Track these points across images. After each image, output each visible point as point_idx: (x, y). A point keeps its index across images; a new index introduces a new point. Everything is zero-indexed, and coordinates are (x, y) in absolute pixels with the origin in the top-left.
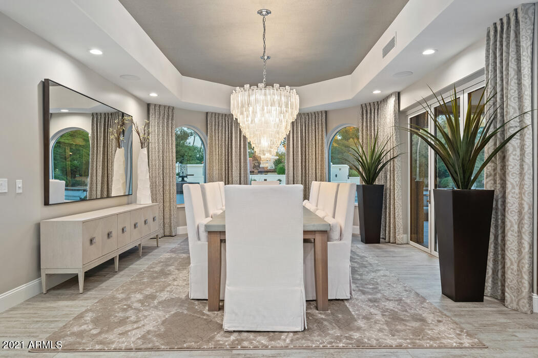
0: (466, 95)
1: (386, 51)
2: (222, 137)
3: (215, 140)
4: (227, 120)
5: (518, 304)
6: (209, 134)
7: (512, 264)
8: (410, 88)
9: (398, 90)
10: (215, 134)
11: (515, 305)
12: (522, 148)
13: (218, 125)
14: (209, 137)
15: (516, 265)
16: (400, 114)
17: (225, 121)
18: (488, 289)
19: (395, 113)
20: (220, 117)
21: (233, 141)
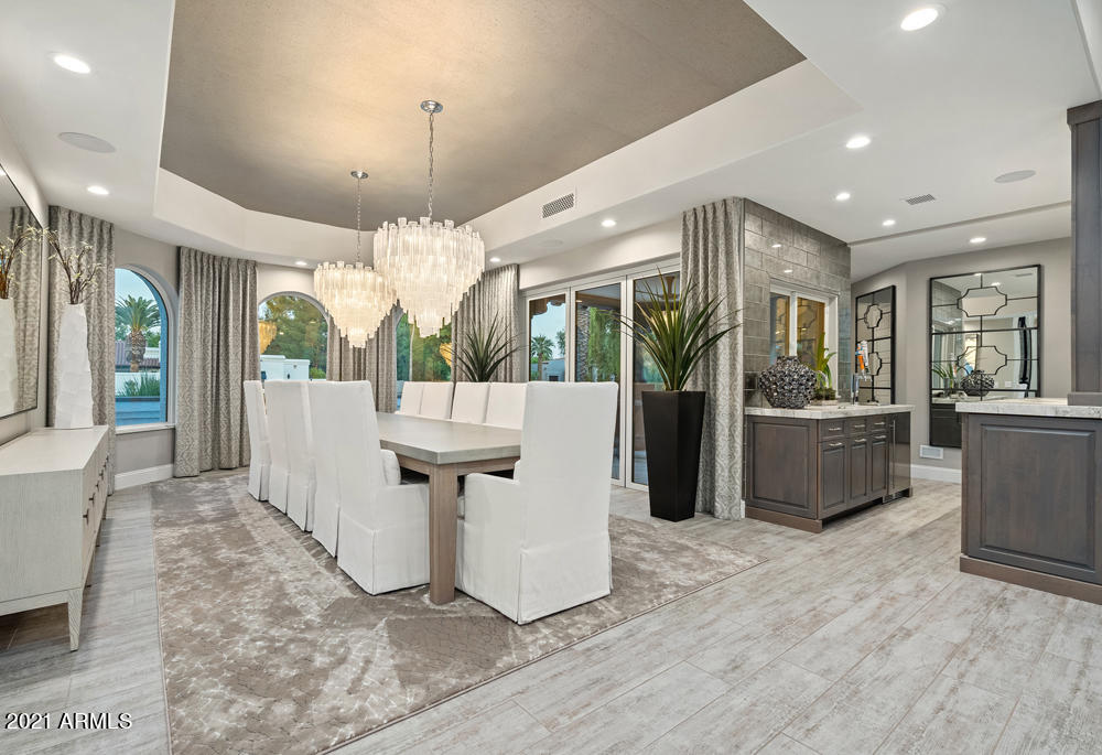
0: (630, 282)
1: (550, 210)
2: (207, 298)
3: (196, 301)
4: (217, 266)
5: (730, 513)
6: (182, 290)
7: (723, 470)
8: (537, 262)
9: (517, 262)
10: (196, 291)
11: (726, 515)
12: (733, 347)
13: (202, 275)
14: (182, 294)
15: (727, 471)
16: (520, 294)
17: (214, 269)
18: (699, 504)
19: (514, 292)
20: (205, 260)
21: (231, 308)
